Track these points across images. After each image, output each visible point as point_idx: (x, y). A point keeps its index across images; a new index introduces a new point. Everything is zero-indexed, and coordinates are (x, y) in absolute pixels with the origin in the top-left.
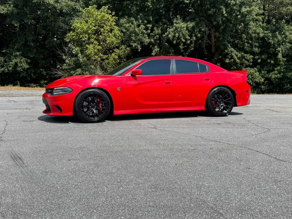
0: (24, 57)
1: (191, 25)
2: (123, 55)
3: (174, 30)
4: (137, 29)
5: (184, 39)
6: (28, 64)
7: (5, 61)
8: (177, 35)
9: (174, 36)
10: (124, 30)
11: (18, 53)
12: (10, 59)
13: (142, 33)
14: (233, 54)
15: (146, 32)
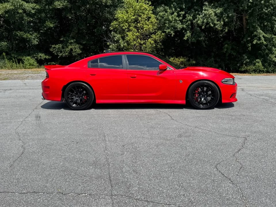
0: (78, 44)
1: (219, 11)
2: (159, 40)
3: (203, 16)
4: (170, 17)
5: (212, 24)
6: (81, 49)
7: (63, 48)
8: (205, 21)
9: (203, 22)
10: (160, 18)
11: (72, 41)
12: (66, 46)
13: (175, 20)
14: (261, 36)
15: (178, 19)
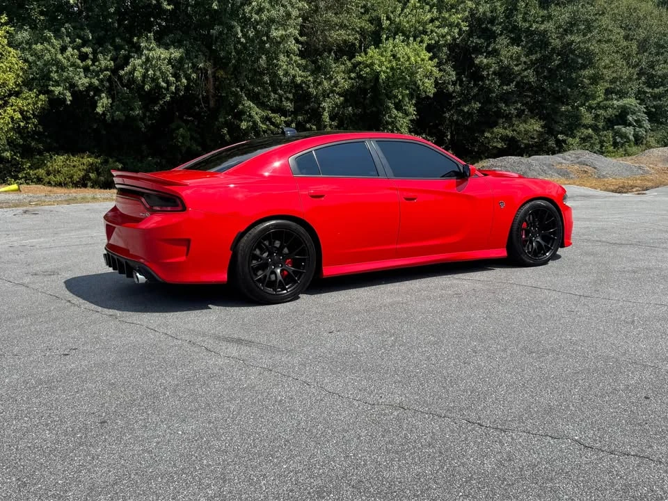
1: (176, 53)
2: (31, 112)
3: (145, 63)
4: (59, 56)
5: (163, 81)
8: (150, 72)
9: (145, 76)
13: (73, 65)
14: (253, 113)
15: (81, 65)
